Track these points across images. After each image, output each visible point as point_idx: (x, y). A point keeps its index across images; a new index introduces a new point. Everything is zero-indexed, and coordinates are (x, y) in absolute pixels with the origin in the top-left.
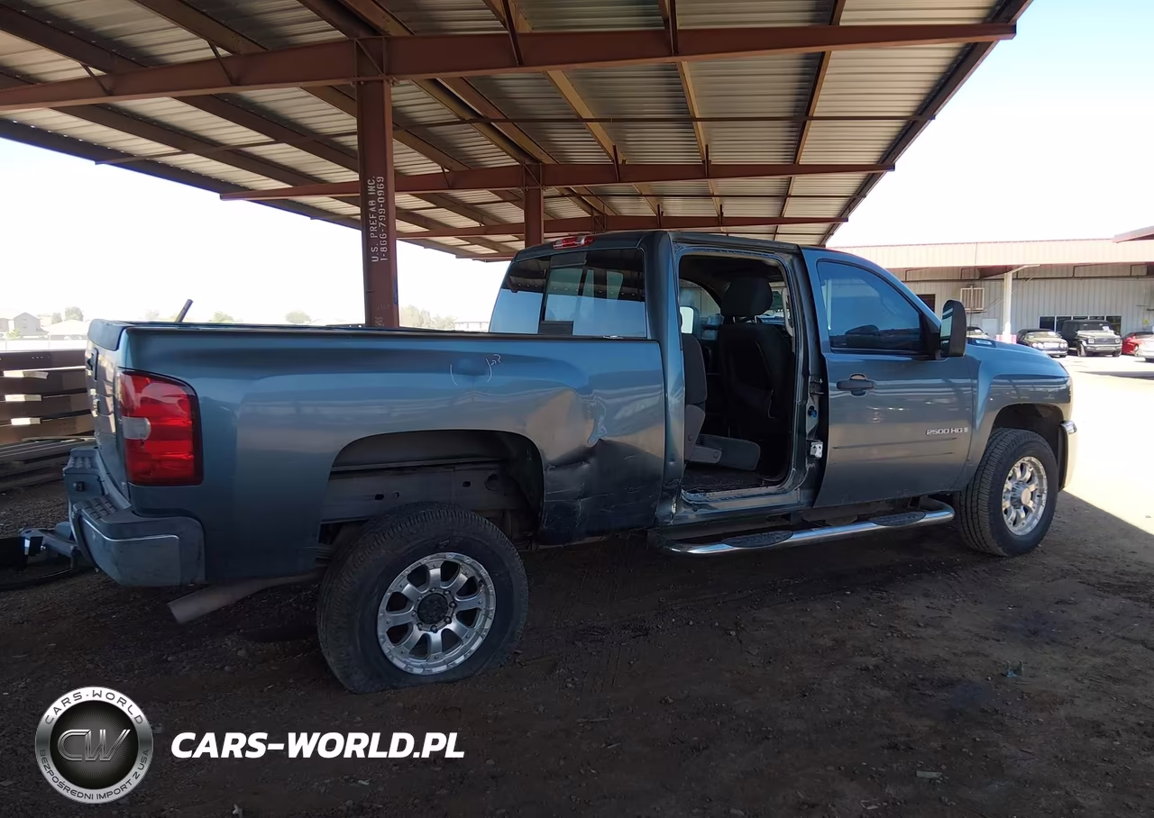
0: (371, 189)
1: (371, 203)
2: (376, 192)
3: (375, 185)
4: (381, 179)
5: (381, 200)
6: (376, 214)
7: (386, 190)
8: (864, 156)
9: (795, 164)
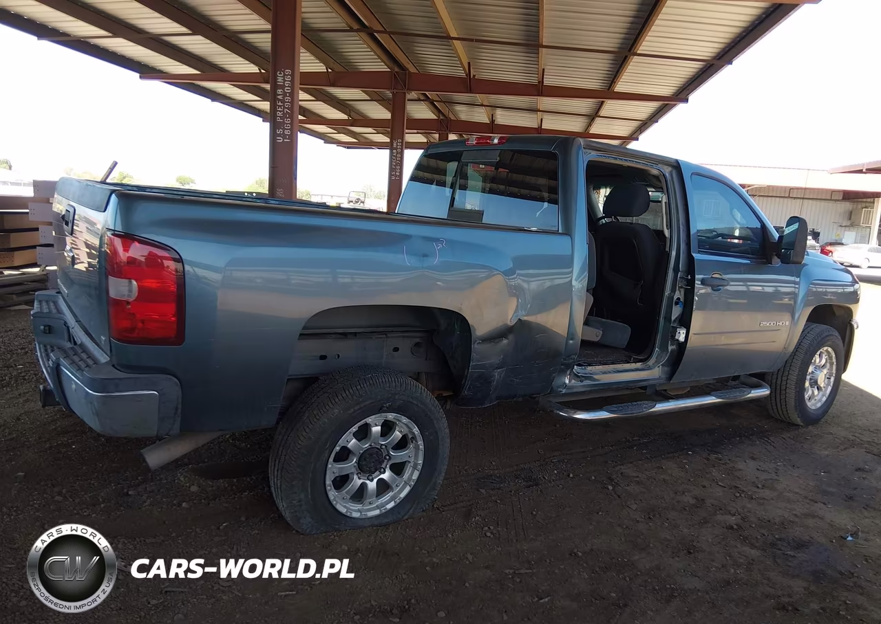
0: (279, 79)
4: (288, 71)
6: (283, 101)
8: (666, 89)
9: (608, 92)
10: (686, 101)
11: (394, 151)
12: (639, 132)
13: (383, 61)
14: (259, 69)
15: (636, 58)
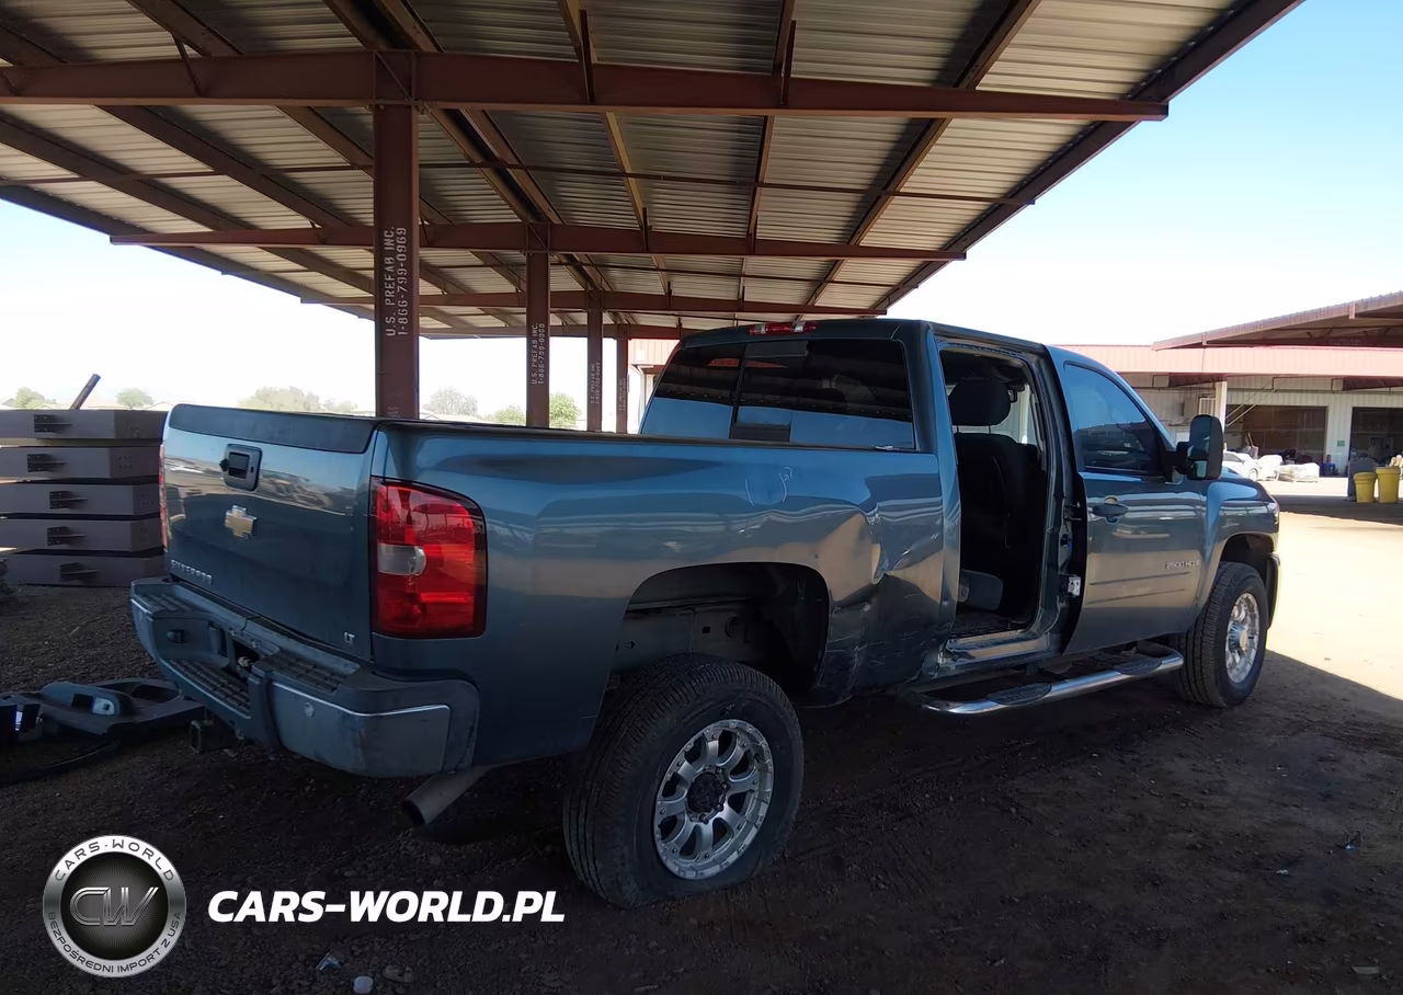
0: (388, 242)
1: (388, 260)
2: (395, 247)
3: (394, 238)
4: (401, 230)
5: (402, 258)
6: (394, 274)
7: (409, 245)
8: (929, 241)
9: (849, 245)
10: (964, 257)
11: (534, 342)
12: (887, 302)
13: (512, 208)
14: (312, 224)
15: (897, 200)
